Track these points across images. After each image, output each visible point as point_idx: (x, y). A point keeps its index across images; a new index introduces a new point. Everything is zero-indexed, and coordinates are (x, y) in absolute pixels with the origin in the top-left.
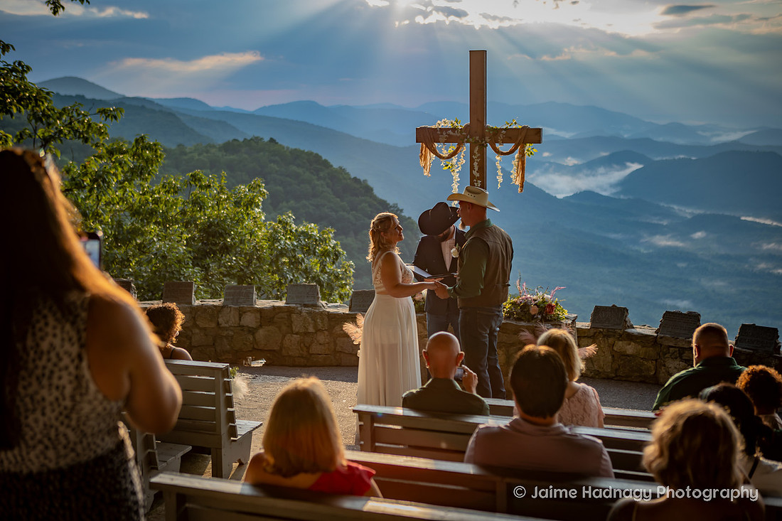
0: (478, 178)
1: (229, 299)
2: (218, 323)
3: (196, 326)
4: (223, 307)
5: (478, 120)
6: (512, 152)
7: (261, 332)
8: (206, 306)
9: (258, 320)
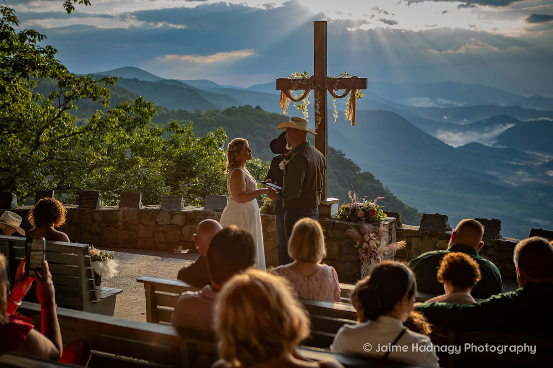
0: (319, 115)
1: (164, 205)
2: (156, 221)
3: (142, 224)
4: (159, 210)
5: (320, 73)
6: (344, 95)
7: (186, 229)
8: (148, 210)
9: (184, 220)
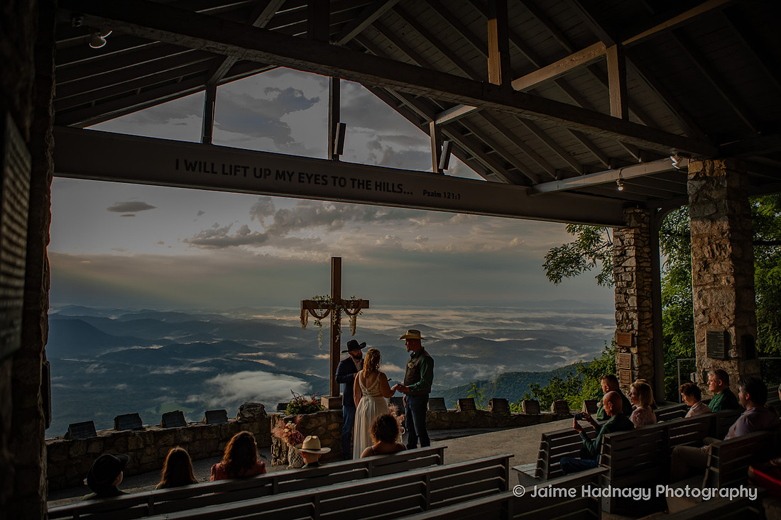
5: (337, 297)
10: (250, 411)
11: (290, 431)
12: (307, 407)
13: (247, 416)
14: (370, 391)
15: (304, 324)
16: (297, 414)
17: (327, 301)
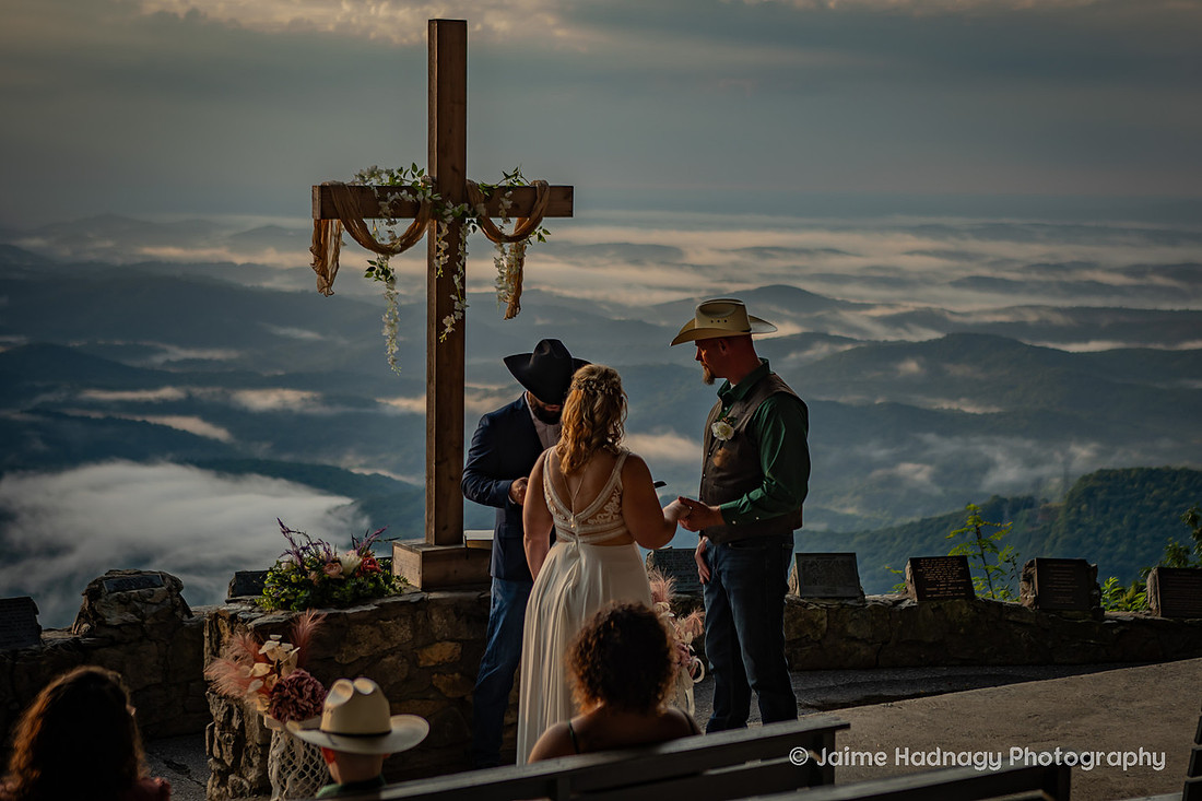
5: (454, 169)
10: (125, 603)
11: (277, 669)
12: (338, 582)
13: (114, 619)
14: (584, 523)
15: (323, 272)
16: (303, 608)
17: (412, 190)
